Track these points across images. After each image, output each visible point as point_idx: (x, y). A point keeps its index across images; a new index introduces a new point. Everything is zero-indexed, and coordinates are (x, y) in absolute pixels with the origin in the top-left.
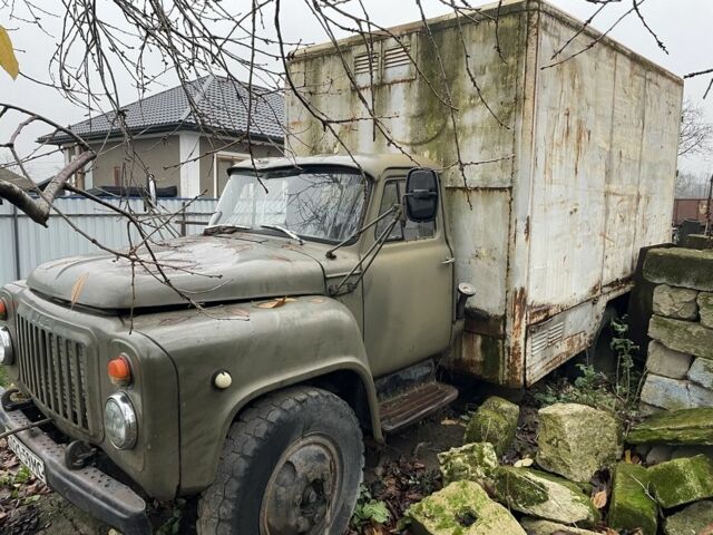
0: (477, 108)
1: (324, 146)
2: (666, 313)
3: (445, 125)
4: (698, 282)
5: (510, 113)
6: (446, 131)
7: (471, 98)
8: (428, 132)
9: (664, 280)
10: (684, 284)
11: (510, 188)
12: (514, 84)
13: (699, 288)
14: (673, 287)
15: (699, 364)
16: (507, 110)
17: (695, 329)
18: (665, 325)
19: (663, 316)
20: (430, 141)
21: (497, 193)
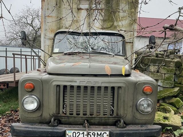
0: (124, 21)
1: (64, 26)
2: (153, 71)
3: (113, 24)
4: (159, 64)
5: (132, 23)
6: (114, 26)
7: (122, 18)
8: (107, 25)
9: (152, 64)
10: (156, 65)
11: (132, 42)
12: (134, 16)
13: (159, 65)
14: (154, 65)
15: (160, 81)
16: (132, 22)
17: (159, 74)
18: (153, 74)
19: (152, 72)
20: (108, 28)
21: (129, 43)
